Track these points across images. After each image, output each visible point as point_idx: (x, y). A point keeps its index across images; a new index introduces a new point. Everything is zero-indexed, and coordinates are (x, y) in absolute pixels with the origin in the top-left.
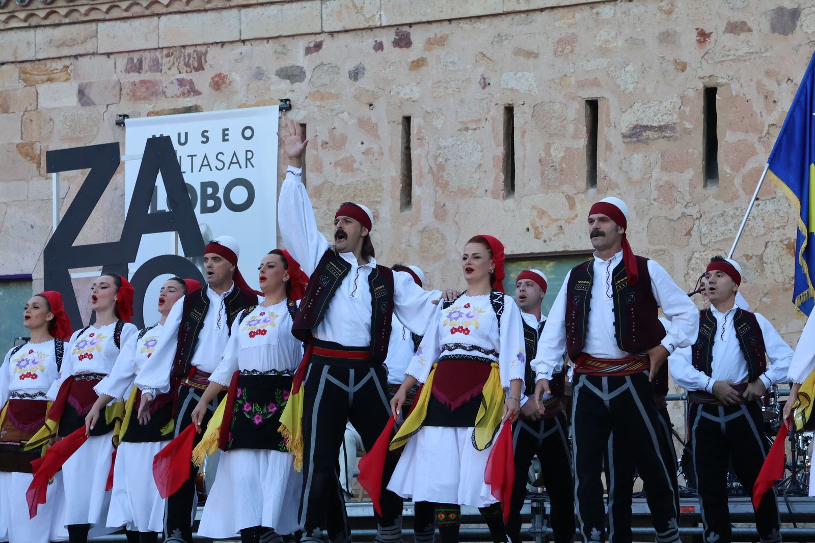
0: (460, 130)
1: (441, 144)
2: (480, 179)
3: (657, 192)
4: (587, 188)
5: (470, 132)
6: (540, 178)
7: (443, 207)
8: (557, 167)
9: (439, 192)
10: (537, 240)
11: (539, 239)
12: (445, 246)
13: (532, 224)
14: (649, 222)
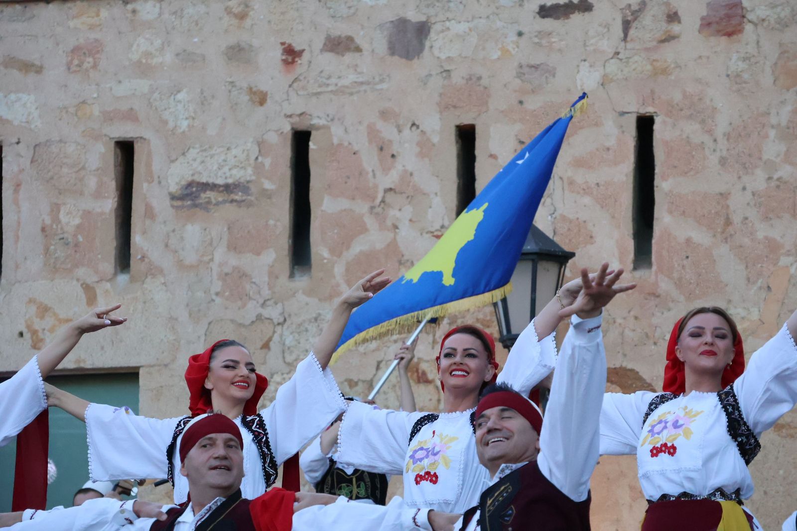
3: (220, 283)
4: (115, 274)
6: (42, 256)
8: (69, 240)
13: (28, 327)
14: (208, 327)
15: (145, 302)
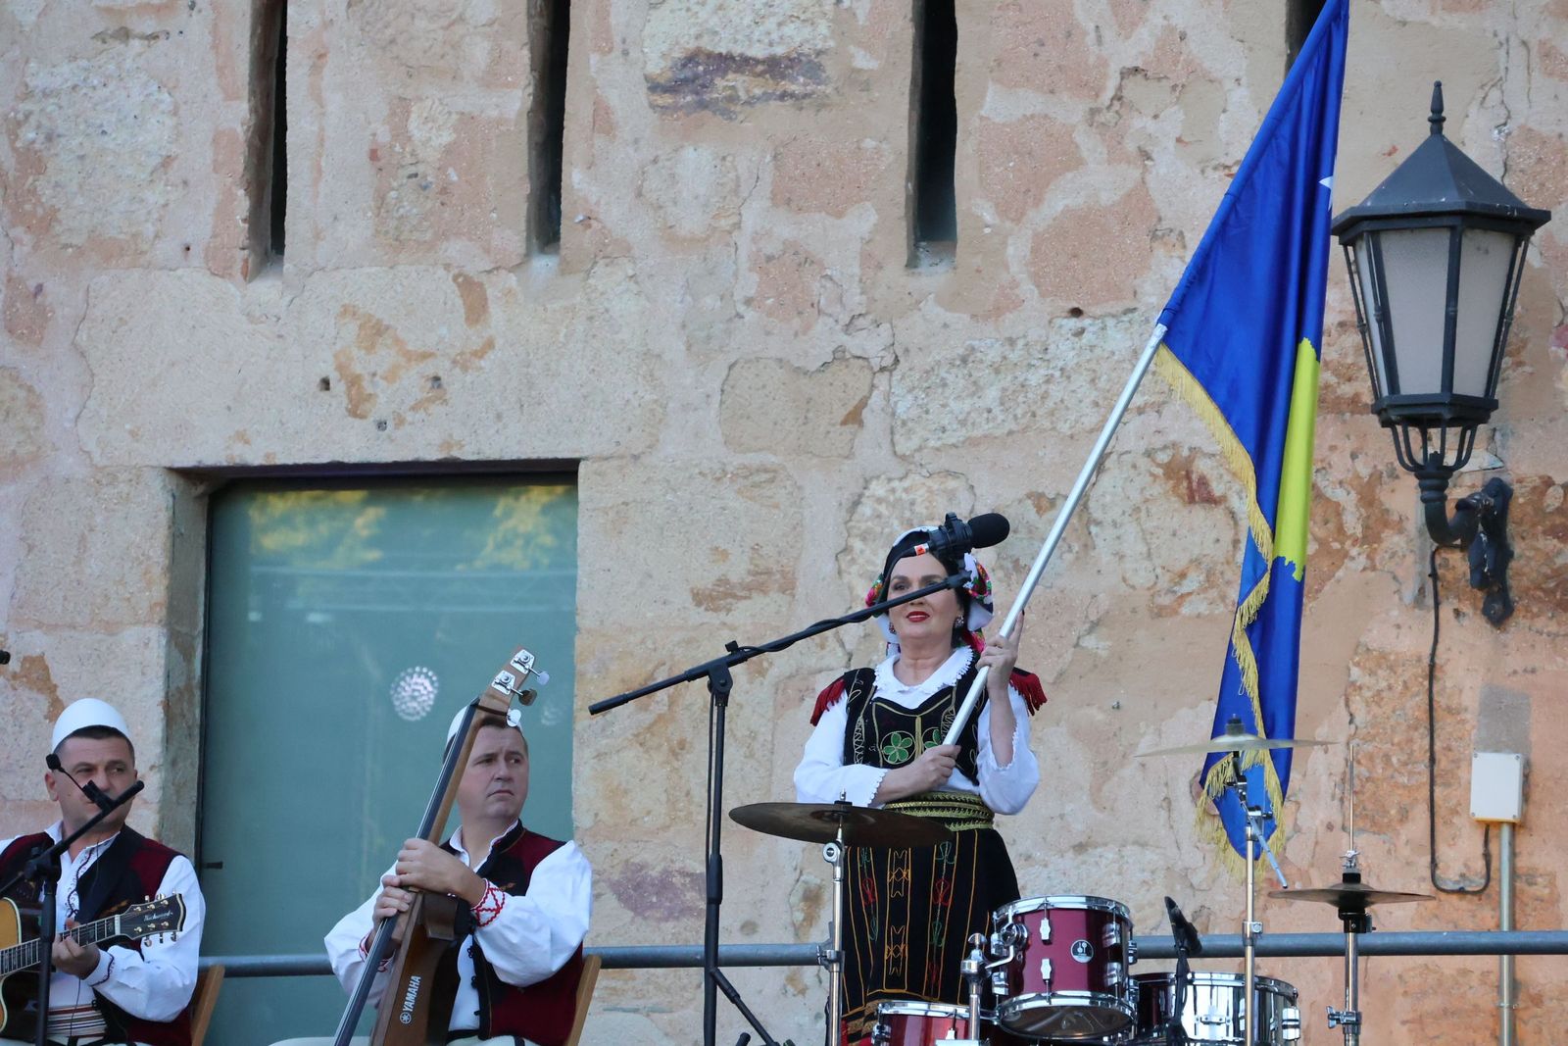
0: (101, 37)
1: (32, 83)
2: (166, 205)
3: (755, 277)
4: (528, 255)
5: (136, 44)
6: (370, 214)
7: (36, 295)
8: (429, 179)
9: (22, 244)
10: (357, 422)
11: (362, 417)
12: (37, 428)
13: (340, 368)
14: (728, 375)
15: (591, 318)
